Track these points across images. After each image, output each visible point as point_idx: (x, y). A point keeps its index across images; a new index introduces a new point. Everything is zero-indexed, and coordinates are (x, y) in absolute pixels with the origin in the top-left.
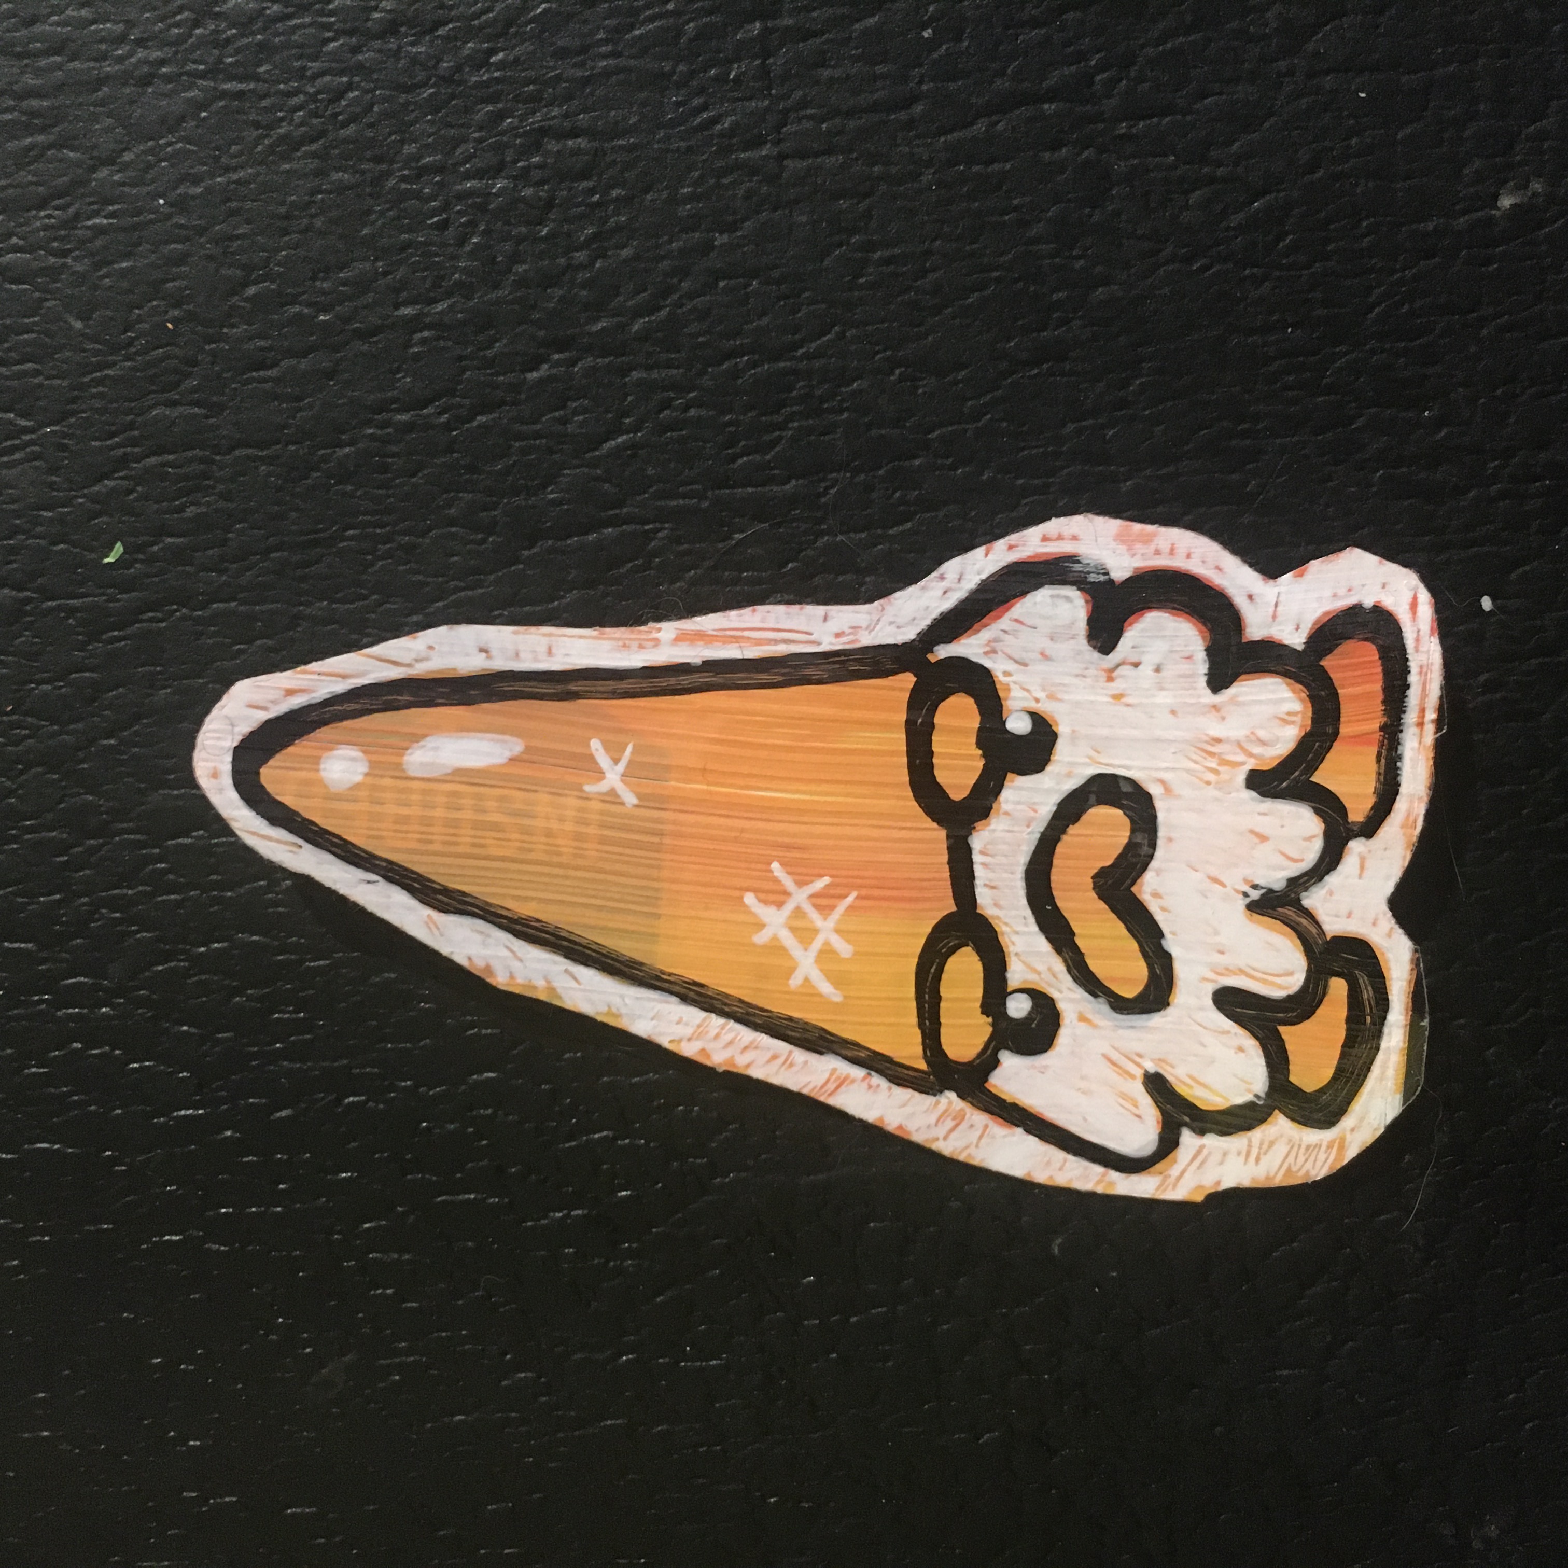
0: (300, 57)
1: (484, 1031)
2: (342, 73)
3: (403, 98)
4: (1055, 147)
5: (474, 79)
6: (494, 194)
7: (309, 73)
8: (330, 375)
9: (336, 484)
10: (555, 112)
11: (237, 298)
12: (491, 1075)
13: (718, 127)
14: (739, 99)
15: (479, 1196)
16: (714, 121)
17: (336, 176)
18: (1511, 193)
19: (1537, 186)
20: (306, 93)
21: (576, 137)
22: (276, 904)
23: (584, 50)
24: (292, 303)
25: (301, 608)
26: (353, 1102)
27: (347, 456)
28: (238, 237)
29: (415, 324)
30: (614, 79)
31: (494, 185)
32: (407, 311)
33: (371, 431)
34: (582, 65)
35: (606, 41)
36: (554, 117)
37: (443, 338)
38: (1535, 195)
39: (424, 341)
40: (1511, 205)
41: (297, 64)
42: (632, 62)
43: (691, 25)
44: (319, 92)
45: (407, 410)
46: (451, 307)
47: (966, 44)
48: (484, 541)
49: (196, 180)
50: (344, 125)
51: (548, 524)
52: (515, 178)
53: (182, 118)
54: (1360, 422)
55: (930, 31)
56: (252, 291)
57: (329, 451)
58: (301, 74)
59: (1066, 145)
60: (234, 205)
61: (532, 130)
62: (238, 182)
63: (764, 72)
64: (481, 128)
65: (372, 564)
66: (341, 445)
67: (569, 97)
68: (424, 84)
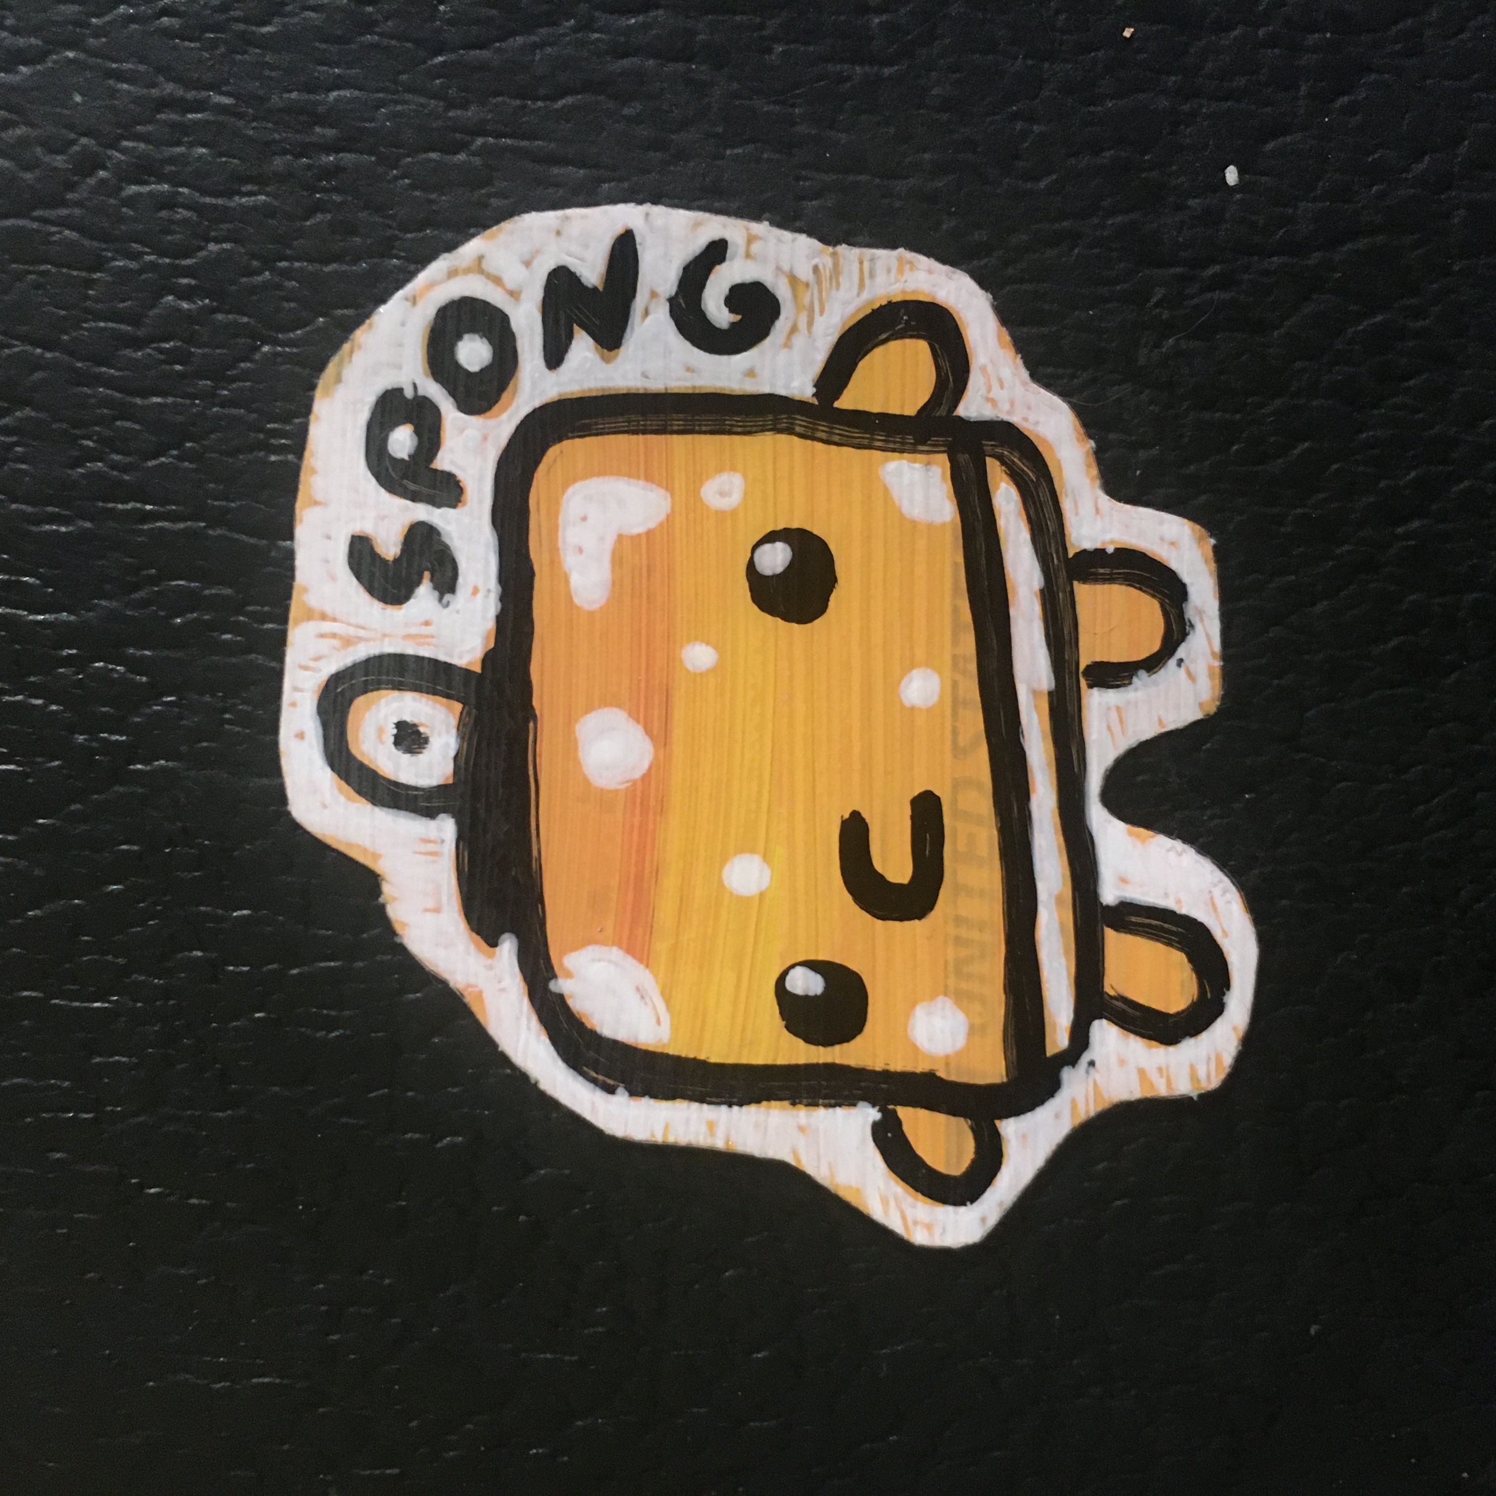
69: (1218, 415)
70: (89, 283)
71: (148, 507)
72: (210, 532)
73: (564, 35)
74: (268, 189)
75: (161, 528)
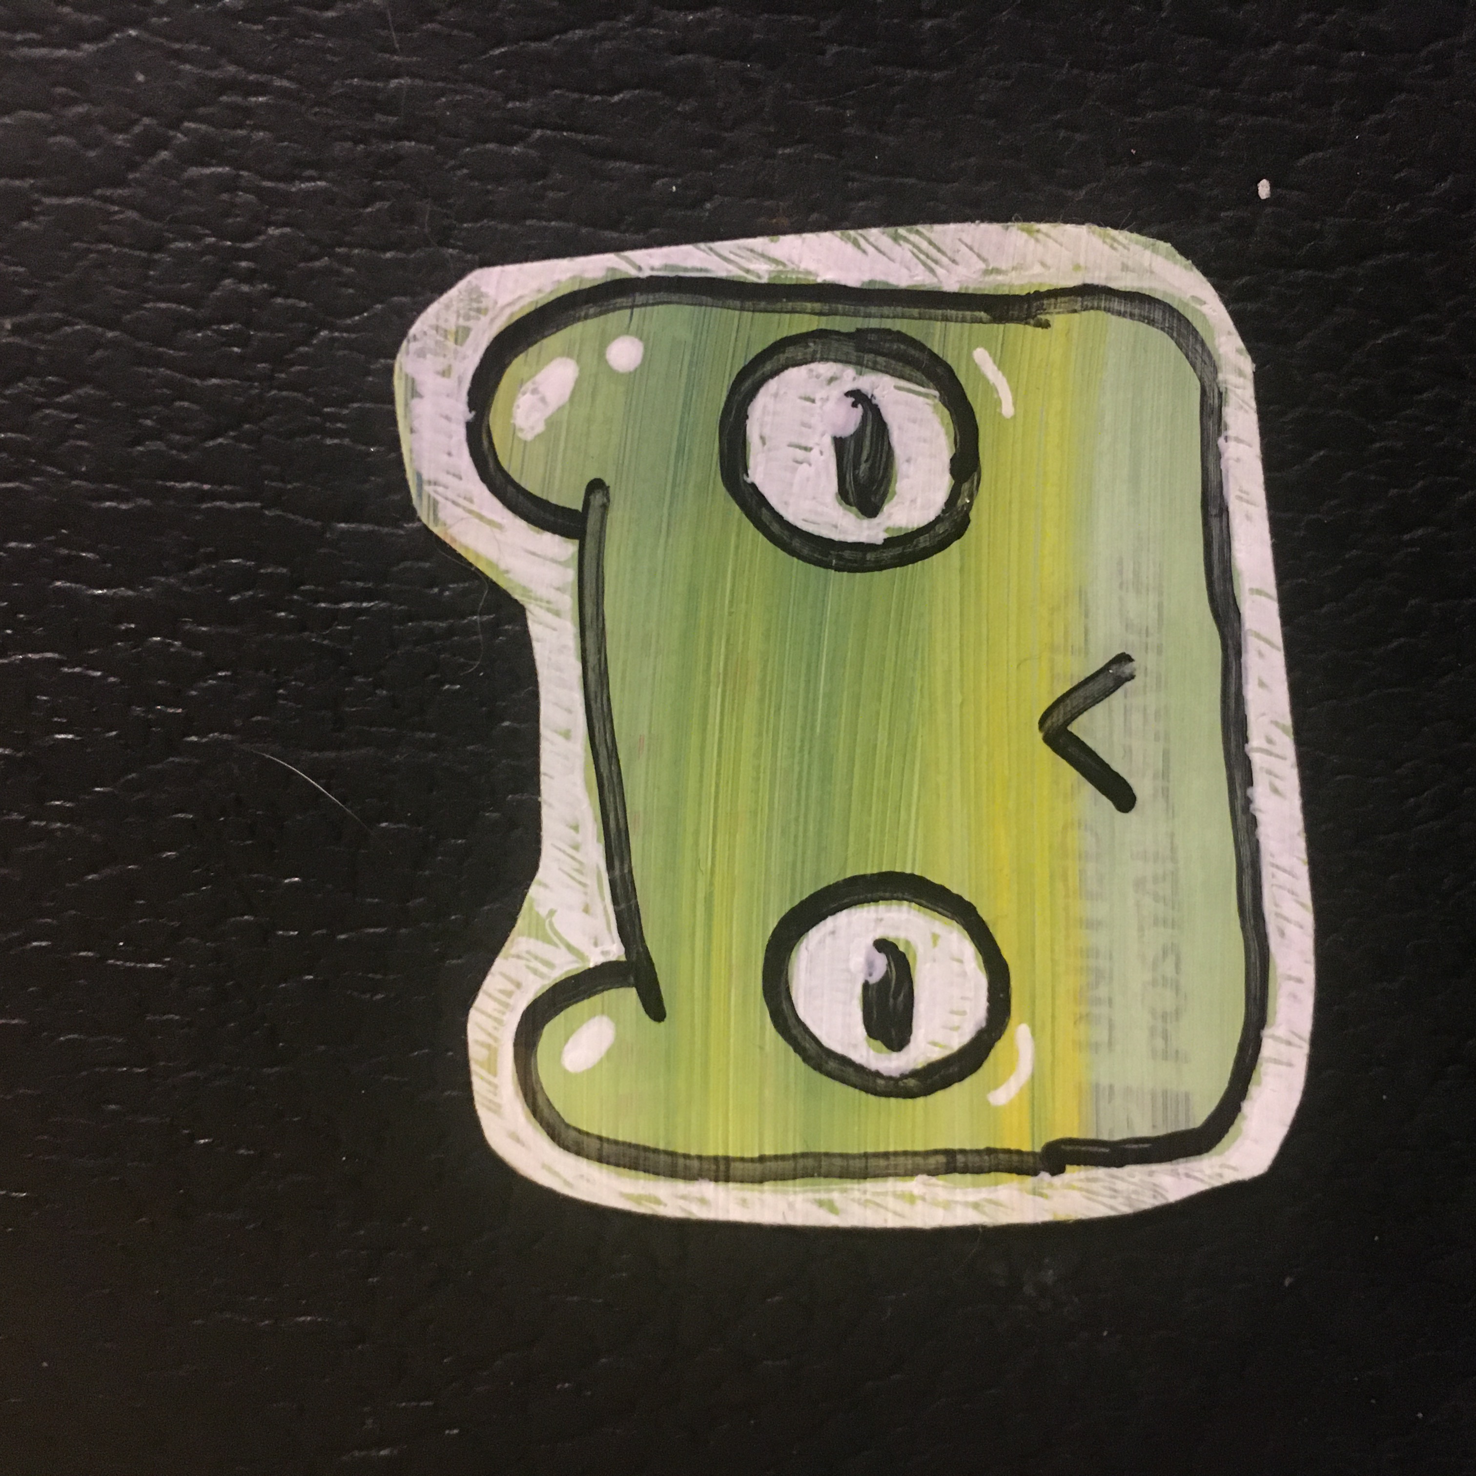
70: (149, 264)
71: (206, 487)
72: (267, 512)
73: (624, 29)
74: (330, 174)
75: (220, 509)
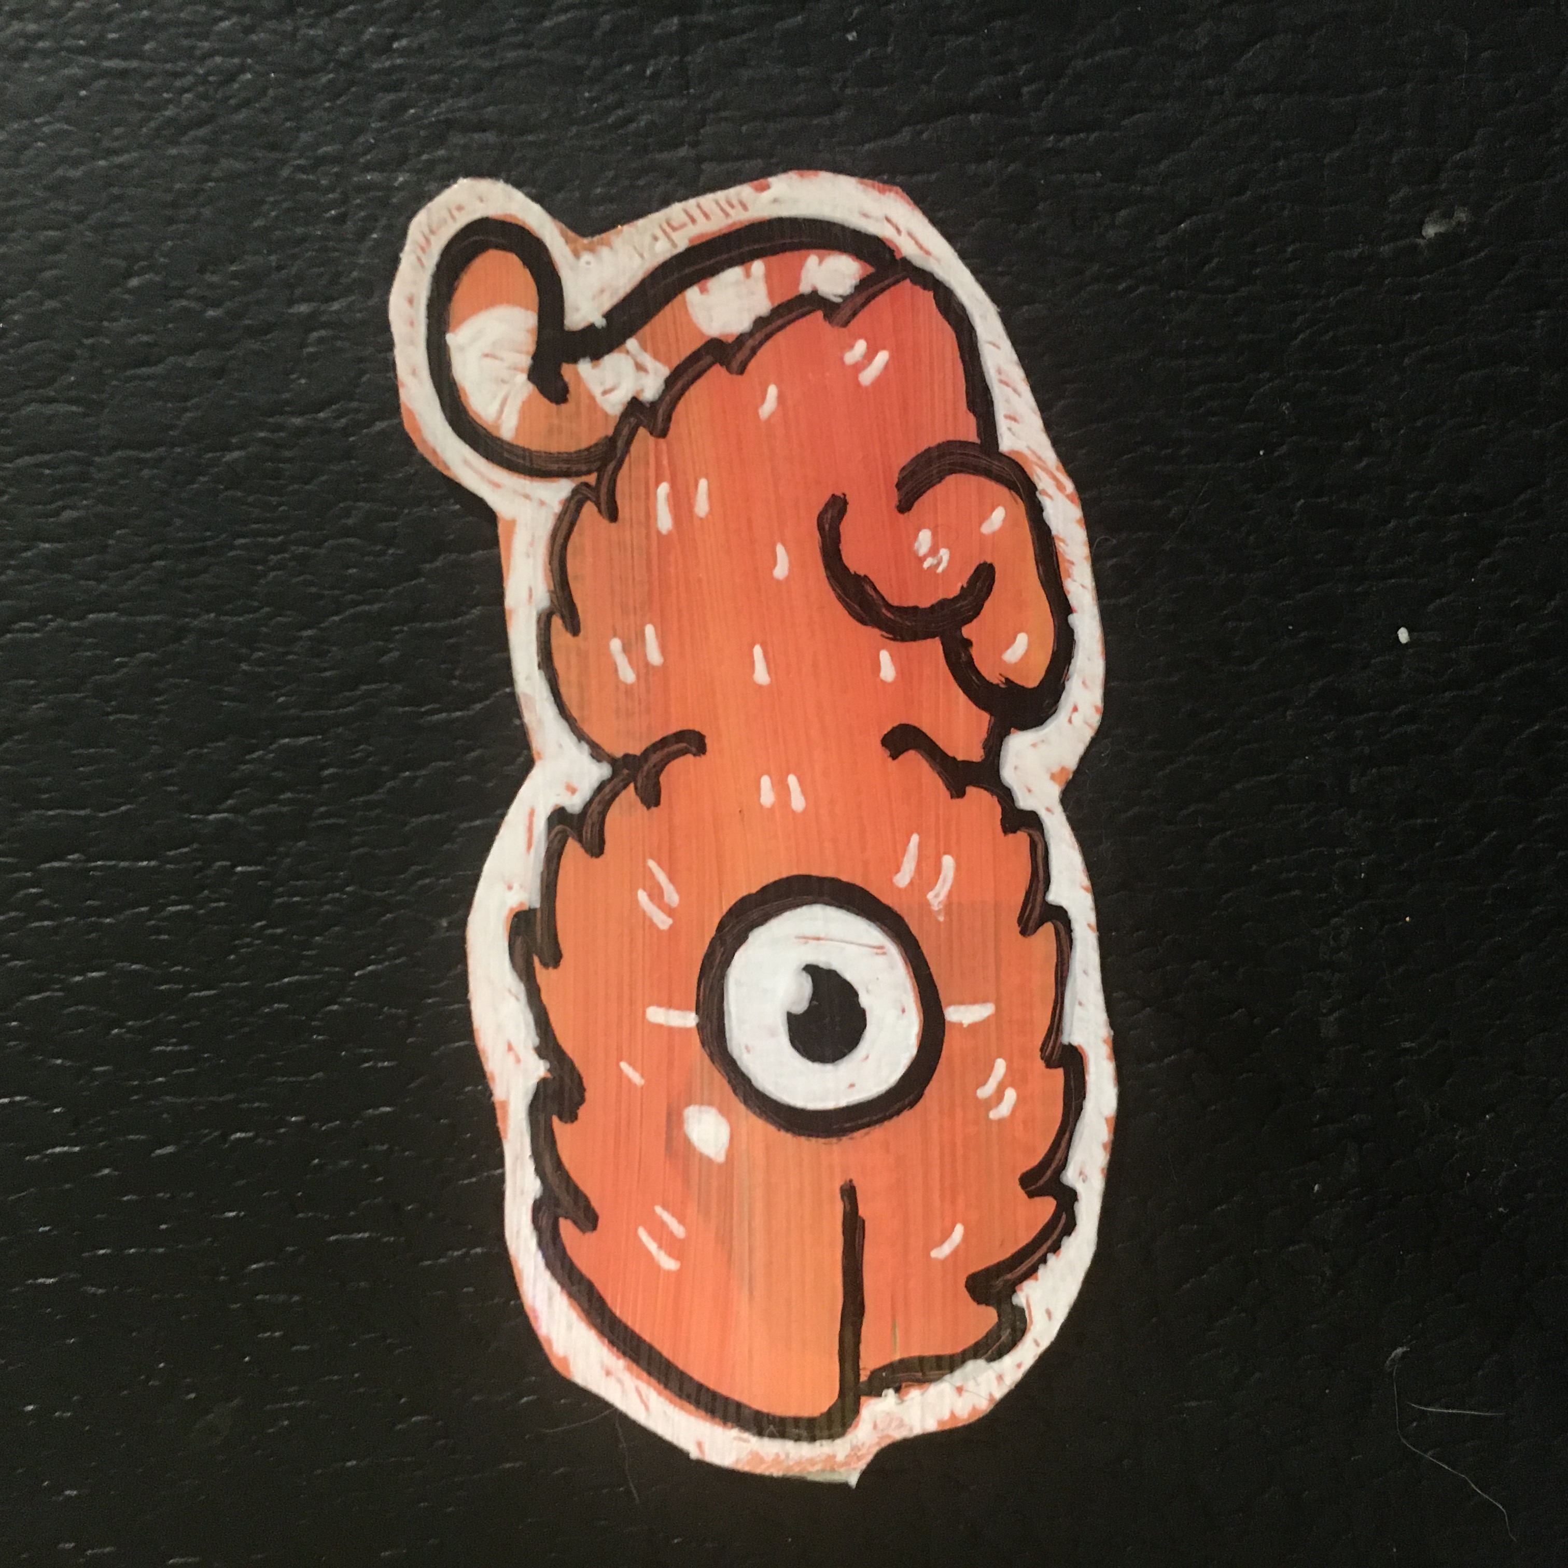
0: (188, 36)
1: (380, 1065)
2: (232, 54)
3: (300, 83)
4: (982, 158)
5: (375, 66)
6: (397, 188)
7: (198, 53)
8: (220, 372)
9: (226, 489)
10: (463, 103)
11: (118, 289)
12: (388, 1109)
13: (633, 127)
14: (655, 97)
15: (374, 1235)
16: (629, 120)
17: (227, 164)
18: (1435, 222)
19: (1462, 215)
20: (197, 75)
21: (484, 131)
22: (158, 931)
23: (492, 40)
24: (180, 296)
25: (187, 620)
26: (239, 1139)
27: (236, 461)
28: (120, 225)
29: (310, 323)
30: (523, 72)
31: (396, 179)
32: (303, 308)
33: (262, 434)
34: (491, 54)
35: (515, 31)
36: (459, 110)
37: (340, 338)
38: (1459, 224)
39: (321, 340)
40: (1436, 234)
41: (186, 43)
42: (545, 55)
43: (607, 17)
44: (208, 73)
45: (302, 413)
46: (350, 307)
47: (889, 49)
48: (383, 553)
49: (76, 162)
50: (238, 108)
51: (451, 537)
52: (418, 172)
53: (60, 97)
54: (1284, 449)
55: (855, 34)
56: (134, 282)
57: (218, 454)
58: (189, 53)
59: (992, 158)
60: (115, 191)
61: (439, 121)
62: (120, 166)
63: (682, 68)
64: (383, 118)
65: (264, 575)
66: (228, 448)
67: (477, 89)
68: (322, 69)
69: (1419, 821)
